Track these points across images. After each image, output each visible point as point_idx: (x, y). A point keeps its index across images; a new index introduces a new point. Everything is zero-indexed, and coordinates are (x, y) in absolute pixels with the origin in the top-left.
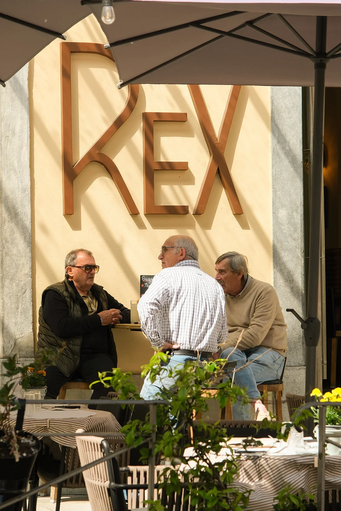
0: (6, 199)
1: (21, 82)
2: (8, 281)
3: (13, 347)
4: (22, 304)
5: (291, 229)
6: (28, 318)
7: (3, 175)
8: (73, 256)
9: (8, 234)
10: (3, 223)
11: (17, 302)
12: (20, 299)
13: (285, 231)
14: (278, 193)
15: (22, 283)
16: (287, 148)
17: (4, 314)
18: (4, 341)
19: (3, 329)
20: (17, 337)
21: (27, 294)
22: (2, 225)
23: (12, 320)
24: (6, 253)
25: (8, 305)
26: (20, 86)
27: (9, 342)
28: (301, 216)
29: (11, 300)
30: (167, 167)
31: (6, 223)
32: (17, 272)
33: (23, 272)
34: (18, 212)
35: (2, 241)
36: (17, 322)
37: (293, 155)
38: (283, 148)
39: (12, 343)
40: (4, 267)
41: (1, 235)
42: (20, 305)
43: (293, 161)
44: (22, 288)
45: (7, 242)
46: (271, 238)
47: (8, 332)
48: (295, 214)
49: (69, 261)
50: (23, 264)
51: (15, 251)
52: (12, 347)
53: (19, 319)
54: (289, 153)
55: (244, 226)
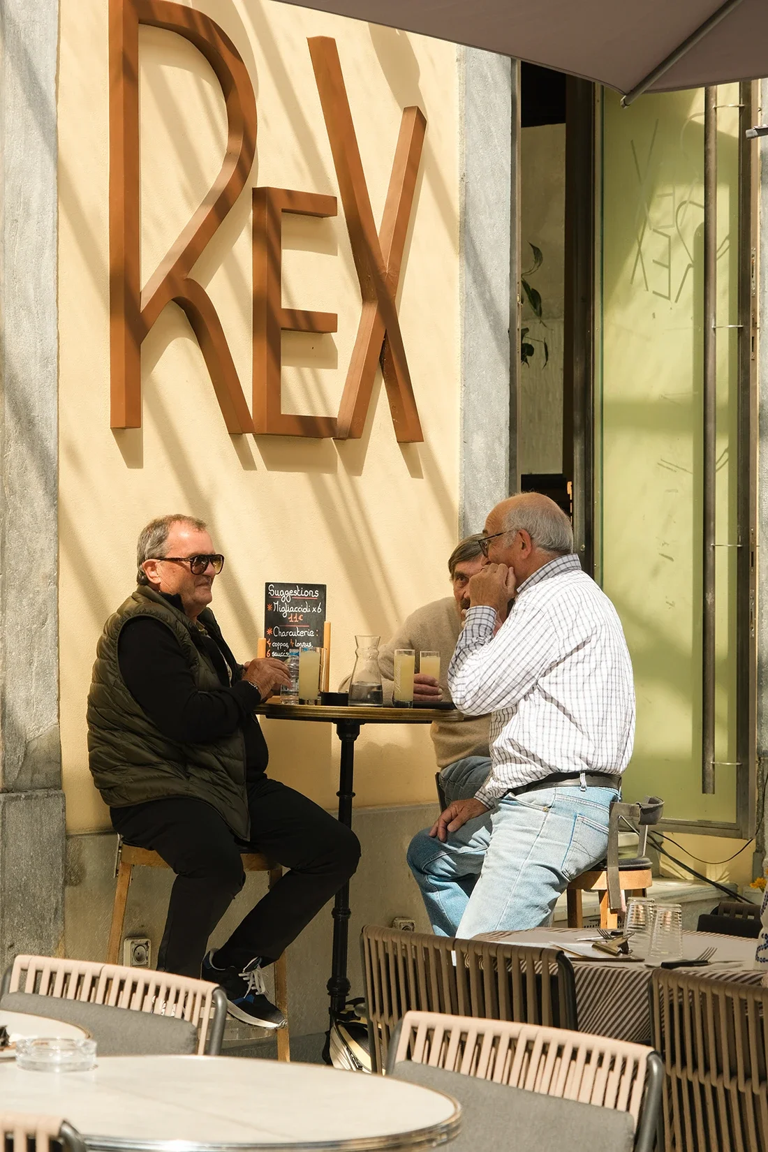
0: (11, 381)
1: (44, 84)
2: (13, 592)
3: (22, 763)
4: (40, 653)
5: (492, 479)
6: (51, 687)
7: (7, 318)
8: (158, 532)
9: (14, 472)
10: (5, 443)
11: (31, 648)
12: (36, 639)
13: (481, 485)
14: (473, 396)
15: (40, 599)
16: (488, 296)
17: (5, 679)
18: (5, 748)
19: (3, 717)
20: (30, 736)
21: (49, 628)
22: (3, 448)
23: (21, 694)
24: (11, 522)
25: (13, 654)
26: (40, 93)
27: (15, 749)
28: (506, 452)
29: (18, 642)
30: (303, 324)
31: (12, 443)
32: (31, 570)
33: (41, 571)
34: (34, 417)
35: (3, 488)
36: (30, 698)
37: (496, 311)
38: (482, 295)
39: (20, 752)
40: (6, 556)
41: (2, 475)
42: (36, 654)
43: (495, 326)
44: (40, 612)
45: (13, 492)
46: (456, 499)
47: (11, 724)
48: (497, 446)
49: (148, 546)
50: (42, 549)
51: (27, 519)
52: (20, 763)
53: (33, 690)
54: (489, 306)
55: (415, 470)
